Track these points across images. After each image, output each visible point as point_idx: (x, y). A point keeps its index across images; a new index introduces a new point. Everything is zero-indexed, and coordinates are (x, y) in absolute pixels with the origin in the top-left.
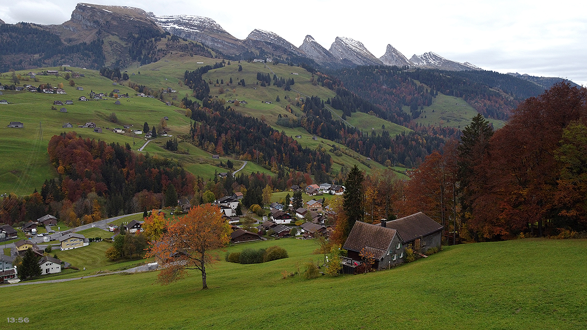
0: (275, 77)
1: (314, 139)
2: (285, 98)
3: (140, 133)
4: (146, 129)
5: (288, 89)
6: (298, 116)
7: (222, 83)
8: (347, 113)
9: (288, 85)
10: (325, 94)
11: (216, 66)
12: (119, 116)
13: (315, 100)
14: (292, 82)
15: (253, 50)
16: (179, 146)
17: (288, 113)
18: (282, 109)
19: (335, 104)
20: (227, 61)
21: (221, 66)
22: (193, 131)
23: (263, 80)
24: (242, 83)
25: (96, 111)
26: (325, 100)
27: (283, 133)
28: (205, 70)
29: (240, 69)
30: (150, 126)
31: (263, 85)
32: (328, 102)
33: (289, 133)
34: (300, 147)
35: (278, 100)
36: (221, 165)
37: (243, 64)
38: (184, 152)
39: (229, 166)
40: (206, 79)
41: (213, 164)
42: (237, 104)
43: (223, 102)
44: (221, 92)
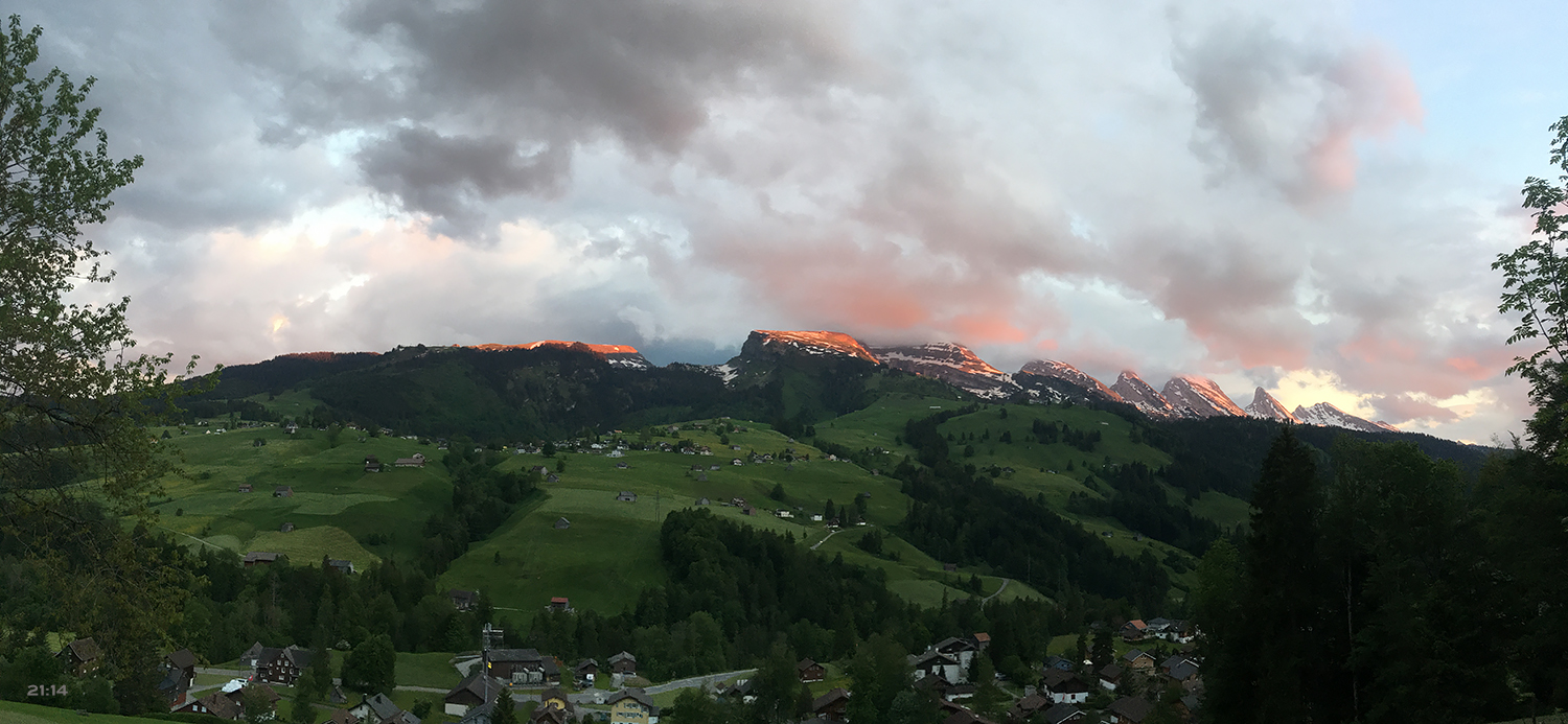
0: (1065, 426)
1: (1135, 539)
2: (1084, 463)
3: (820, 518)
5: (1088, 449)
6: (1107, 495)
7: (971, 438)
9: (1087, 442)
10: (1155, 459)
11: (962, 411)
13: (1139, 468)
14: (1096, 437)
15: (1030, 389)
16: (885, 544)
17: (1086, 490)
18: (1077, 483)
20: (982, 405)
21: (970, 410)
22: (912, 517)
23: (1044, 432)
25: (754, 482)
26: (1156, 470)
27: (1079, 526)
28: (943, 417)
29: (1004, 414)
30: (838, 507)
31: (1043, 442)
32: (1161, 473)
33: (1090, 526)
34: (1110, 552)
35: (1070, 468)
36: (959, 584)
37: (1010, 408)
38: (892, 557)
39: (975, 586)
40: (943, 430)
41: (944, 581)
42: (995, 472)
43: (970, 469)
44: (969, 453)
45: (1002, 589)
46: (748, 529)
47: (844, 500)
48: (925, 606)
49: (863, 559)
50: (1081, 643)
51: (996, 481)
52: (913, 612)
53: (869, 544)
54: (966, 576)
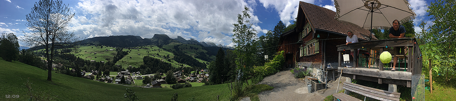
0: (194, 47)
1: (202, 60)
3: (163, 57)
5: (197, 50)
6: (199, 55)
8: (210, 56)
10: (205, 51)
12: (159, 54)
15: (190, 42)
16: (171, 60)
17: (196, 55)
19: (207, 53)
20: (184, 44)
23: (192, 48)
25: (154, 53)
28: (179, 45)
33: (197, 59)
34: (199, 62)
35: (194, 52)
36: (180, 65)
37: (187, 44)
38: (172, 62)
39: (182, 65)
40: (179, 47)
41: (179, 65)
42: (185, 52)
43: (182, 52)
44: (182, 50)
45: (186, 66)
46: (154, 58)
47: (166, 55)
48: (176, 67)
49: (168, 62)
50: (195, 72)
51: (185, 54)
52: (175, 68)
53: (169, 60)
54: (181, 64)
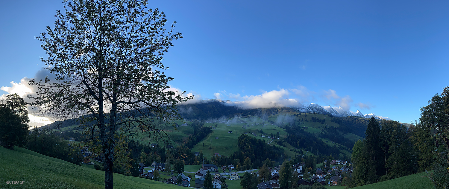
0: (318, 118)
1: (332, 143)
2: (322, 127)
3: (270, 137)
4: (272, 136)
5: (322, 123)
6: (327, 133)
7: (300, 121)
8: (344, 133)
9: (323, 122)
11: (298, 115)
12: (264, 131)
13: (333, 127)
14: (324, 120)
15: (311, 110)
16: (283, 143)
17: (322, 132)
18: (320, 131)
20: (301, 113)
21: (299, 115)
22: (289, 137)
23: (314, 120)
24: (307, 121)
25: (256, 129)
27: (321, 140)
29: (306, 115)
30: (273, 134)
31: (314, 122)
32: (337, 128)
33: (324, 140)
34: (327, 146)
35: (319, 127)
36: (298, 152)
38: (285, 146)
39: (301, 152)
41: (295, 151)
43: (299, 127)
44: (299, 124)
45: (307, 153)
46: (256, 139)
47: (275, 133)
48: (292, 157)
49: (279, 146)
51: (305, 130)
53: (280, 143)
54: (300, 150)
